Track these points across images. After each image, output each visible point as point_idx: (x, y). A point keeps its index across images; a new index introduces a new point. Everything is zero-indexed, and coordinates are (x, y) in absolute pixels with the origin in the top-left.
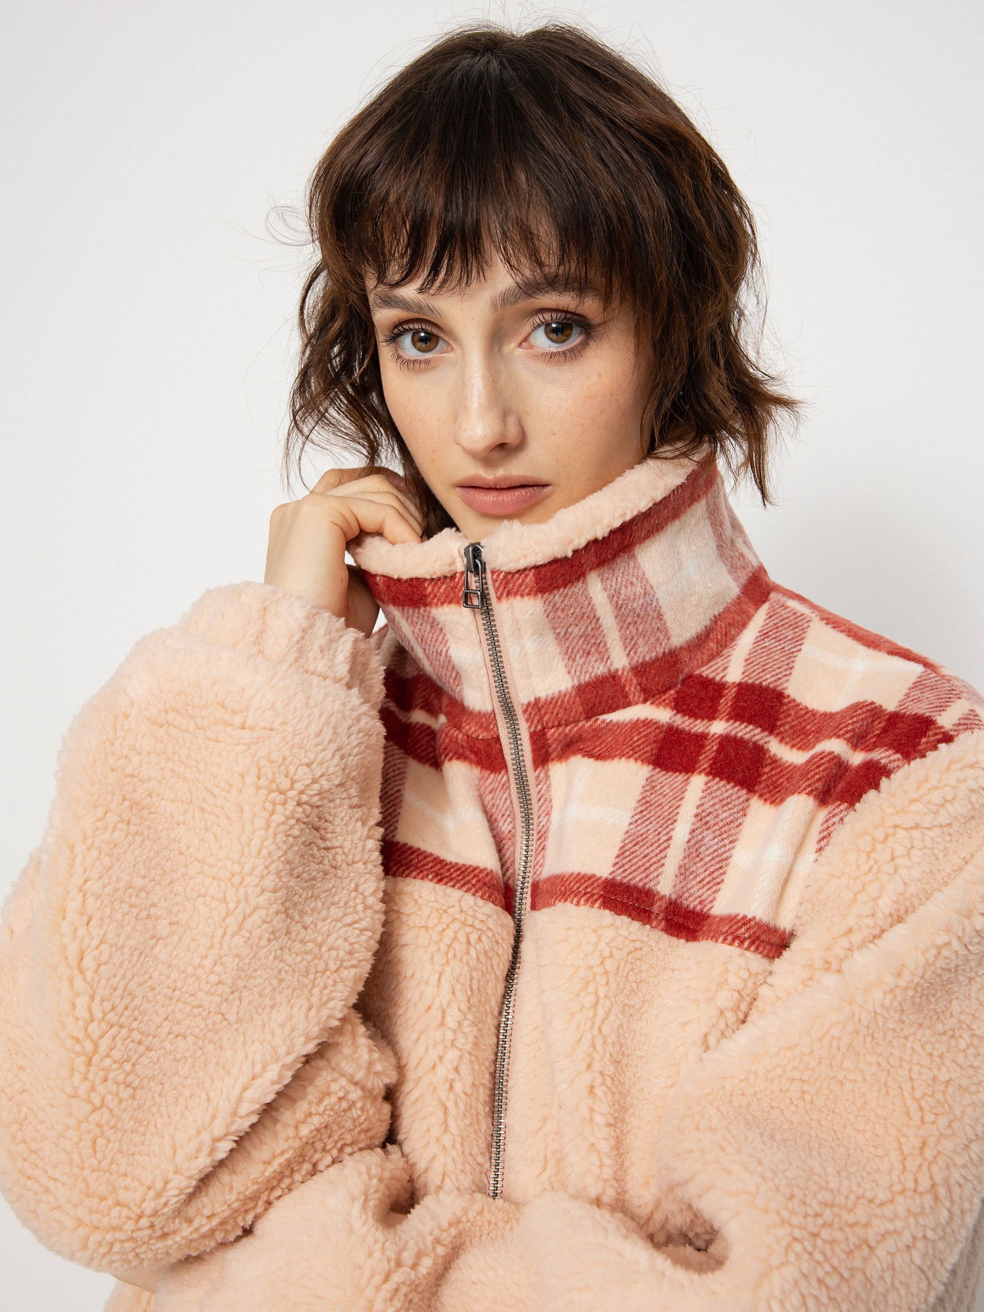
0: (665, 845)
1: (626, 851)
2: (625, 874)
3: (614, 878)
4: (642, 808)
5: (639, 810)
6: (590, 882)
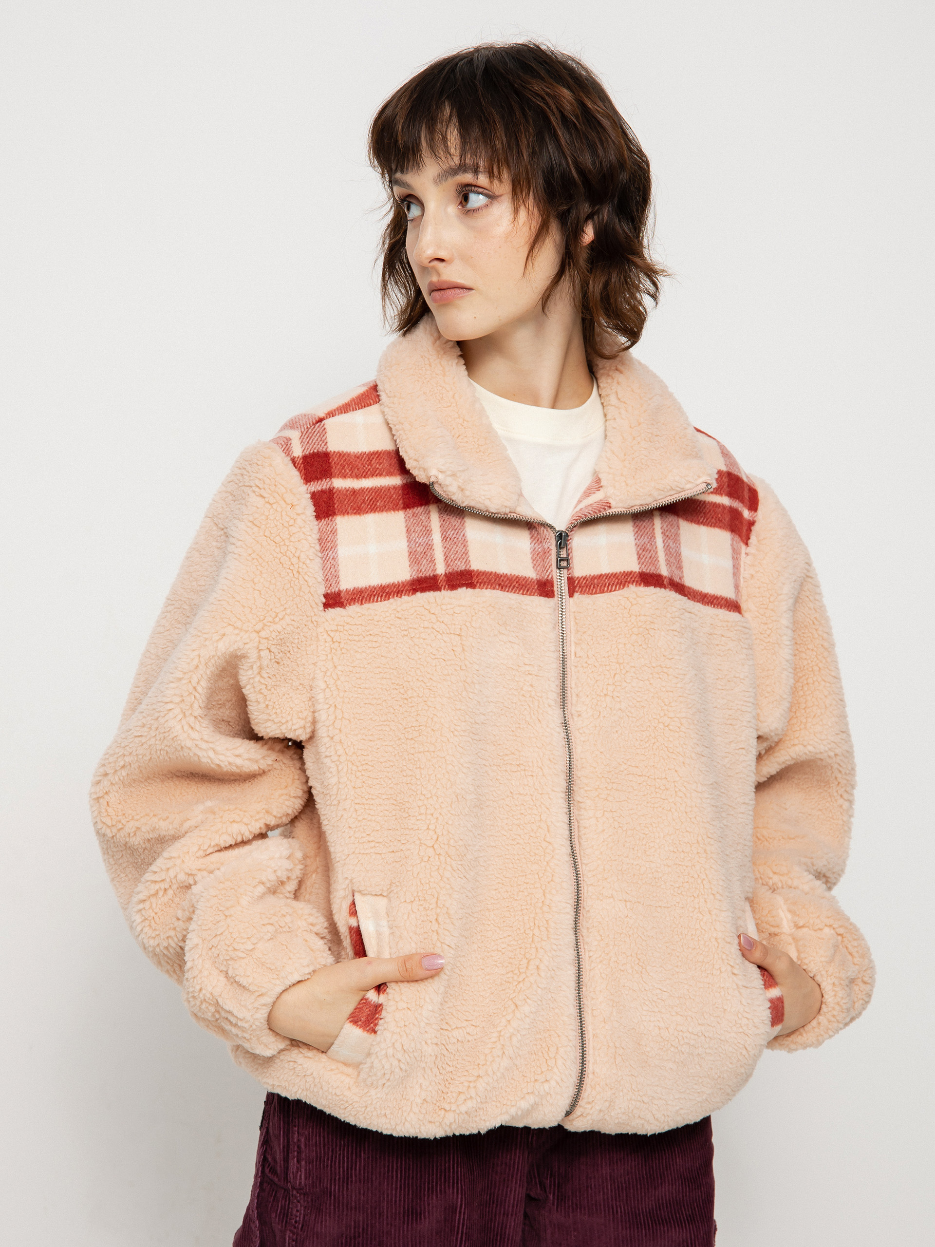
2: (646, 567)
6: (631, 576)
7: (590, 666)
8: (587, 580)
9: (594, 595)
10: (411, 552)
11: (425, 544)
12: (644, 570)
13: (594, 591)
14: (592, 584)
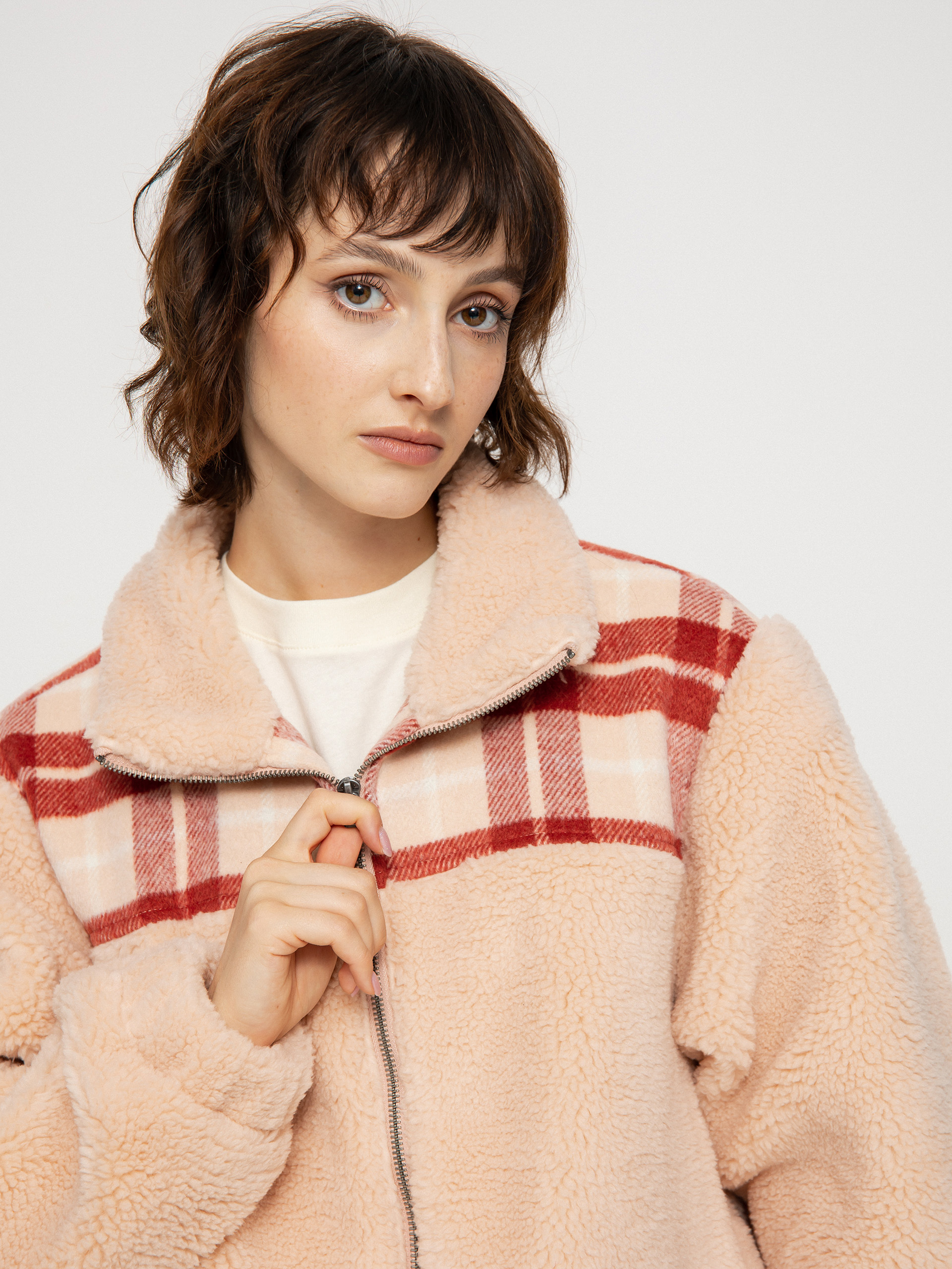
0: (524, 781)
1: (494, 798)
2: (502, 817)
3: (495, 825)
4: (490, 756)
5: (488, 759)
6: (478, 837)
7: (423, 999)
8: (407, 856)
9: (420, 880)
10: (138, 857)
11: (161, 842)
12: (499, 823)
13: (420, 872)
14: (415, 861)
